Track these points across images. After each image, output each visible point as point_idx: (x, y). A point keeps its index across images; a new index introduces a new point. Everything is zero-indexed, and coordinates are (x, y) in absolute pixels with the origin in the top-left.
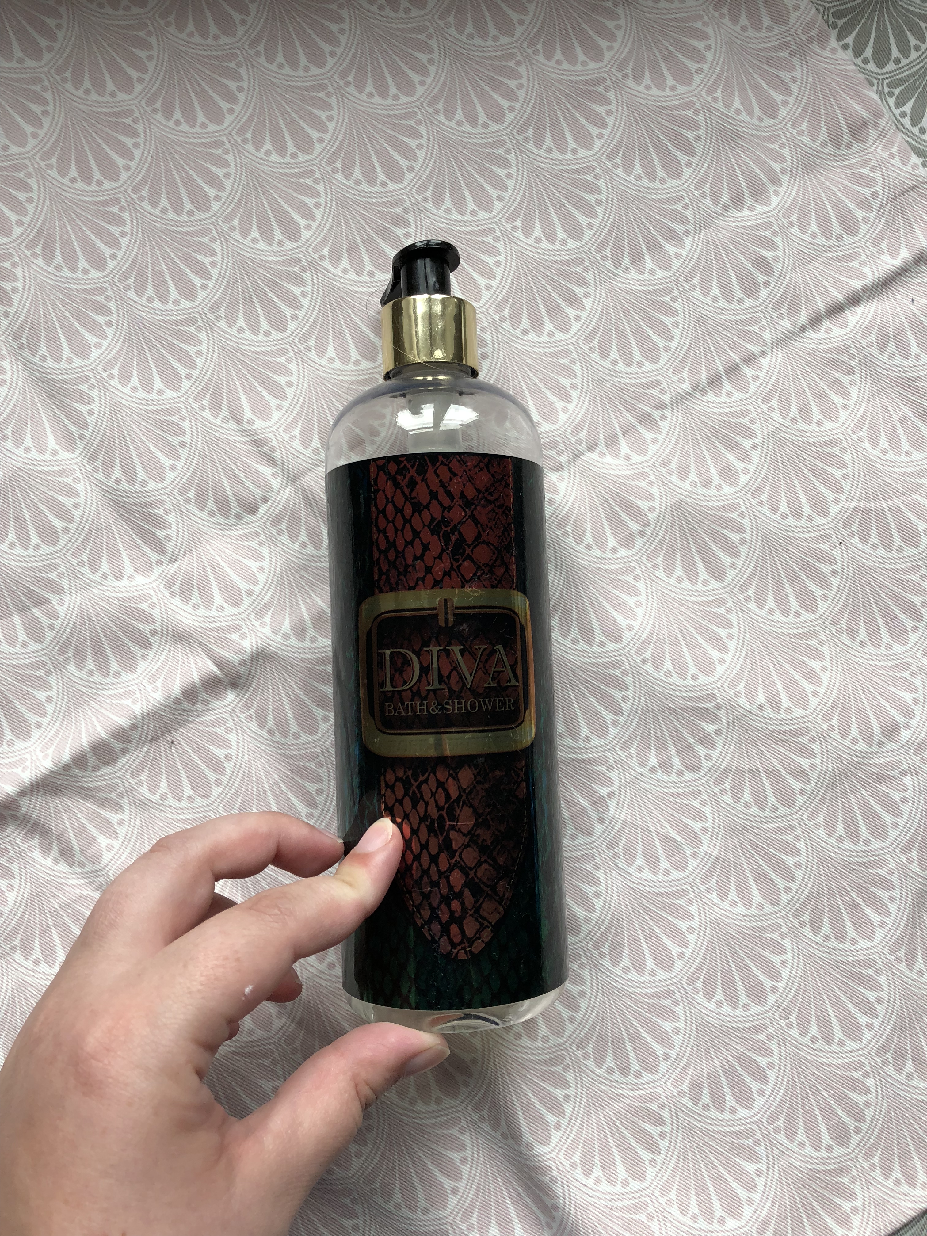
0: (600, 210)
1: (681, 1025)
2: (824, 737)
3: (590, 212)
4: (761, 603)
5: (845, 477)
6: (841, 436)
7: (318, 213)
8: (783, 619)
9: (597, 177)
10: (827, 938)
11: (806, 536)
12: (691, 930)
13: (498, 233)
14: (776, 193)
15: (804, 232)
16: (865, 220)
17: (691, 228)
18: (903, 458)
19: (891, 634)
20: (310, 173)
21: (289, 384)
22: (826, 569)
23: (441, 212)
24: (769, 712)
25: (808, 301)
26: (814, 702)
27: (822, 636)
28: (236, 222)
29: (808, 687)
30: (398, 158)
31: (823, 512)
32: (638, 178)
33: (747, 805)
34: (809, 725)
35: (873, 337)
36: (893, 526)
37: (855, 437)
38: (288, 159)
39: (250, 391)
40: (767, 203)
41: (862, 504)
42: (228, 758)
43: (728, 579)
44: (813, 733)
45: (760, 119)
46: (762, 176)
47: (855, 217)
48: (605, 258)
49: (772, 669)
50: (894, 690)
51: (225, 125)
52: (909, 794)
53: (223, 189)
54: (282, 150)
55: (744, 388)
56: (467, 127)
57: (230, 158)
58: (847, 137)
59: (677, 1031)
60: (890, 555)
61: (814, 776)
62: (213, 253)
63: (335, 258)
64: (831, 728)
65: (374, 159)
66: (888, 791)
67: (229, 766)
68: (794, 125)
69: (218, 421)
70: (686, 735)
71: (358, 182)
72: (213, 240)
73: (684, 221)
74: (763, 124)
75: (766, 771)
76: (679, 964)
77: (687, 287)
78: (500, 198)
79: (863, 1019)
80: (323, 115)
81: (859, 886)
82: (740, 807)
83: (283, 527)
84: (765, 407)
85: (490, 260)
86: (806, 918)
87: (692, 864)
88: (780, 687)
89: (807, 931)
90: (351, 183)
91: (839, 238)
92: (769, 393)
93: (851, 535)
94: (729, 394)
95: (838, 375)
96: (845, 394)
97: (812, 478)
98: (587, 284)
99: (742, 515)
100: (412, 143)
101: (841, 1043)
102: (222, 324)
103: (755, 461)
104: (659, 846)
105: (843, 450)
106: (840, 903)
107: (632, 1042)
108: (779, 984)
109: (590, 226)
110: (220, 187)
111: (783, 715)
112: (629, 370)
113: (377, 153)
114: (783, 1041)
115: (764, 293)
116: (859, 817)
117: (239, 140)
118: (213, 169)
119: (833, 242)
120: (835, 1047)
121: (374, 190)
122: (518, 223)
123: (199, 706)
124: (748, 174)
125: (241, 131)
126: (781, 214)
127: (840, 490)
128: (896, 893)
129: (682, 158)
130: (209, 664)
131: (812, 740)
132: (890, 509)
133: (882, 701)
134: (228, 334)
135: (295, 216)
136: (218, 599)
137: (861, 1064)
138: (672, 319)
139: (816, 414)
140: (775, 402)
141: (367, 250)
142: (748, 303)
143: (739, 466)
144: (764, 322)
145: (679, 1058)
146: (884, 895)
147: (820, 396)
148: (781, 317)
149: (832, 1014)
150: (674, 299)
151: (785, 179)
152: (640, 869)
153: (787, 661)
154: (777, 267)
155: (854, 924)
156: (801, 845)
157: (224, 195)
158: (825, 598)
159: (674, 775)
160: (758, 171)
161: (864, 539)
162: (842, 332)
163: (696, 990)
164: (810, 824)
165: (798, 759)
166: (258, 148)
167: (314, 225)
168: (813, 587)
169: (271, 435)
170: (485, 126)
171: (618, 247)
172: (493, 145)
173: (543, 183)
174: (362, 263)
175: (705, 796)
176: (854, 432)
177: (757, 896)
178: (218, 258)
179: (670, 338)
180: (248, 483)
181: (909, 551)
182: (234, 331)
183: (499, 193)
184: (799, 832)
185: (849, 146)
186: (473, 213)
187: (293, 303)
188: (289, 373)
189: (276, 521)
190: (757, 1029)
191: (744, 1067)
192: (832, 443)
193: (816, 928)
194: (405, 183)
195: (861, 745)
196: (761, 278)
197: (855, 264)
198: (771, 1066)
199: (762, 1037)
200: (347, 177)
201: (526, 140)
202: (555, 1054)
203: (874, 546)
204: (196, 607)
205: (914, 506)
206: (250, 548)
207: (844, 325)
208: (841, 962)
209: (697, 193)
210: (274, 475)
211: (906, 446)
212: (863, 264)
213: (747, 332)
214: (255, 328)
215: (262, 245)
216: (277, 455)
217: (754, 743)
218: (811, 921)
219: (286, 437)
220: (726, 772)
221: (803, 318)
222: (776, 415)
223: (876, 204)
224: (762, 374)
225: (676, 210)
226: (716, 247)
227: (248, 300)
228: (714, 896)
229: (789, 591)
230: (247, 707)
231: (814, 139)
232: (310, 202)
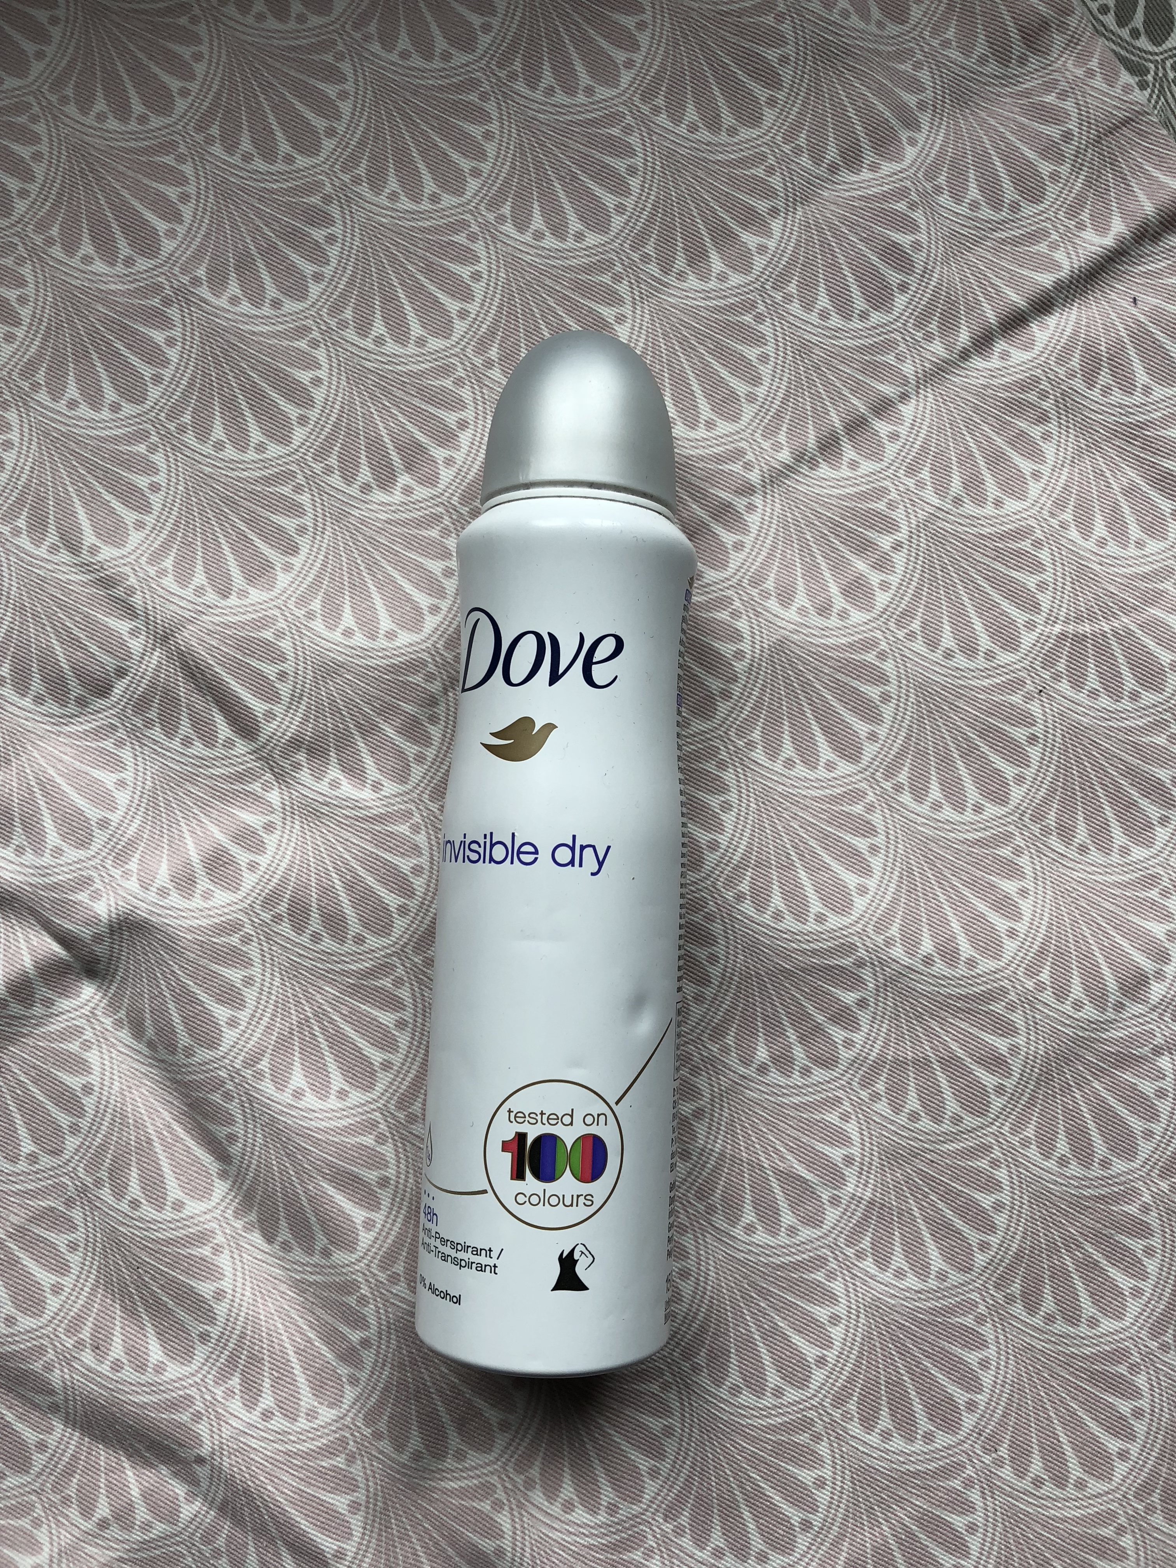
0: (634, 183)
1: (827, 1473)
2: (1029, 1001)
3: (620, 187)
4: (919, 794)
5: (1042, 586)
6: (1032, 522)
7: (187, 211)
8: (955, 817)
9: (628, 130)
10: (1050, 1319)
11: (986, 682)
12: (835, 1319)
13: (475, 228)
14: (912, 142)
15: (958, 201)
16: (1055, 177)
17: (780, 204)
18: (1132, 551)
19: (1128, 831)
20: (168, 147)
21: (155, 488)
22: (1019, 733)
23: (383, 200)
24: (940, 967)
25: (970, 309)
26: (1010, 946)
27: (1019, 841)
28: (55, 231)
29: (1001, 924)
30: (309, 115)
31: (1010, 643)
32: (693, 128)
33: (914, 1117)
34: (1006, 983)
35: (1075, 362)
36: (1121, 659)
37: (1054, 522)
38: (133, 125)
39: (92, 502)
40: (898, 157)
41: (1070, 628)
42: (87, 1089)
43: (866, 759)
44: (1012, 996)
45: (880, 25)
46: (888, 114)
47: (1037, 173)
48: (645, 259)
49: (942, 898)
50: (1136, 919)
51: (31, 78)
52: (1167, 1084)
53: (32, 179)
54: (123, 111)
55: (876, 454)
56: (417, 61)
57: (40, 128)
58: (1018, 48)
59: (821, 1483)
60: (1119, 706)
61: (1016, 1066)
62: (21, 282)
63: (217, 281)
64: (1040, 987)
65: (272, 119)
66: (1134, 1081)
67: (89, 1102)
68: (935, 32)
69: (42, 552)
70: (811, 1010)
71: (247, 158)
72: (20, 261)
73: (769, 193)
74: (885, 33)
75: (941, 1061)
76: (818, 1375)
77: (778, 297)
78: (476, 173)
79: (1113, 1445)
80: (185, 52)
81: (1097, 1234)
82: (902, 1119)
83: (153, 714)
84: (910, 483)
85: (464, 271)
86: (1016, 1288)
87: (832, 1215)
88: (956, 925)
89: (1018, 1309)
90: (236, 160)
91: (1015, 207)
92: (915, 460)
93: (1057, 677)
94: (854, 465)
95: (1023, 425)
96: (1035, 454)
97: (989, 590)
98: (621, 301)
99: (882, 656)
100: (331, 91)
101: (1080, 1485)
102: (43, 396)
103: (900, 569)
104: (777, 1190)
105: (1037, 544)
106: (1069, 1262)
107: (752, 1506)
108: (978, 1396)
109: (620, 209)
110: (27, 176)
111: (962, 970)
112: (692, 434)
113: (274, 108)
114: (990, 1486)
115: (900, 301)
116: (1091, 1125)
117: (54, 99)
118: (16, 147)
119: (1004, 214)
120: (1071, 1491)
121: (273, 168)
122: (506, 210)
123: (38, 1010)
124: (866, 112)
125: (57, 85)
126: (920, 175)
127: (1036, 607)
128: (1156, 1242)
129: (761, 93)
130: (49, 940)
131: (1011, 1007)
132: (1115, 633)
133: (1119, 939)
134: (52, 410)
135: (149, 216)
136: (52, 837)
137: (1113, 1514)
138: (757, 351)
139: (992, 489)
140: (925, 474)
141: (268, 265)
142: (876, 317)
143: (875, 578)
144: (902, 347)
145: (826, 1527)
146: (1137, 1245)
147: (996, 460)
148: (929, 337)
149: (1063, 1439)
150: (760, 319)
151: (925, 119)
152: (750, 1229)
153: (965, 883)
154: (919, 259)
155: (1092, 1295)
156: (1002, 1174)
157: (34, 188)
158: (1020, 779)
159: (796, 1075)
160: (881, 107)
161: (1077, 683)
162: (1026, 356)
163: (847, 1417)
164: (1015, 1140)
165: (989, 1038)
166: (84, 112)
167: (181, 230)
168: (1000, 763)
169: (127, 570)
170: (446, 57)
171: (666, 241)
172: (459, 88)
173: (542, 145)
174: (262, 287)
175: (847, 1106)
176: (1052, 515)
177: (936, 1261)
178: (30, 290)
179: (756, 380)
180: (93, 649)
181: (1148, 698)
182: (61, 406)
183: (474, 163)
184: (997, 1153)
185: (1022, 61)
186: (434, 198)
187: (155, 357)
188: (151, 469)
189: (141, 704)
190: (946, 1472)
191: (930, 1534)
192: (1020, 534)
193: (1032, 1304)
194: (323, 154)
195: (1089, 1011)
196: (894, 277)
197: (1042, 247)
198: (972, 1528)
199: (956, 1484)
200: (231, 149)
201: (513, 76)
202: (630, 1532)
203: (1094, 694)
204: (20, 850)
205: (1153, 627)
206: (102, 751)
207: (1028, 346)
208: (1073, 1356)
209: (787, 148)
210: (134, 633)
211: (1135, 531)
212: (1053, 246)
213: (876, 365)
214: (95, 400)
215: (99, 266)
216: (137, 600)
217: (919, 1017)
218: (1024, 1294)
219: (152, 572)
220: (877, 1066)
221: (964, 337)
222: (929, 495)
223: (1069, 150)
224: (903, 431)
225: (754, 177)
226: (820, 231)
227: (80, 356)
228: (868, 1264)
229: (963, 771)
230: (114, 1006)
231: (966, 51)
232: (172, 193)
